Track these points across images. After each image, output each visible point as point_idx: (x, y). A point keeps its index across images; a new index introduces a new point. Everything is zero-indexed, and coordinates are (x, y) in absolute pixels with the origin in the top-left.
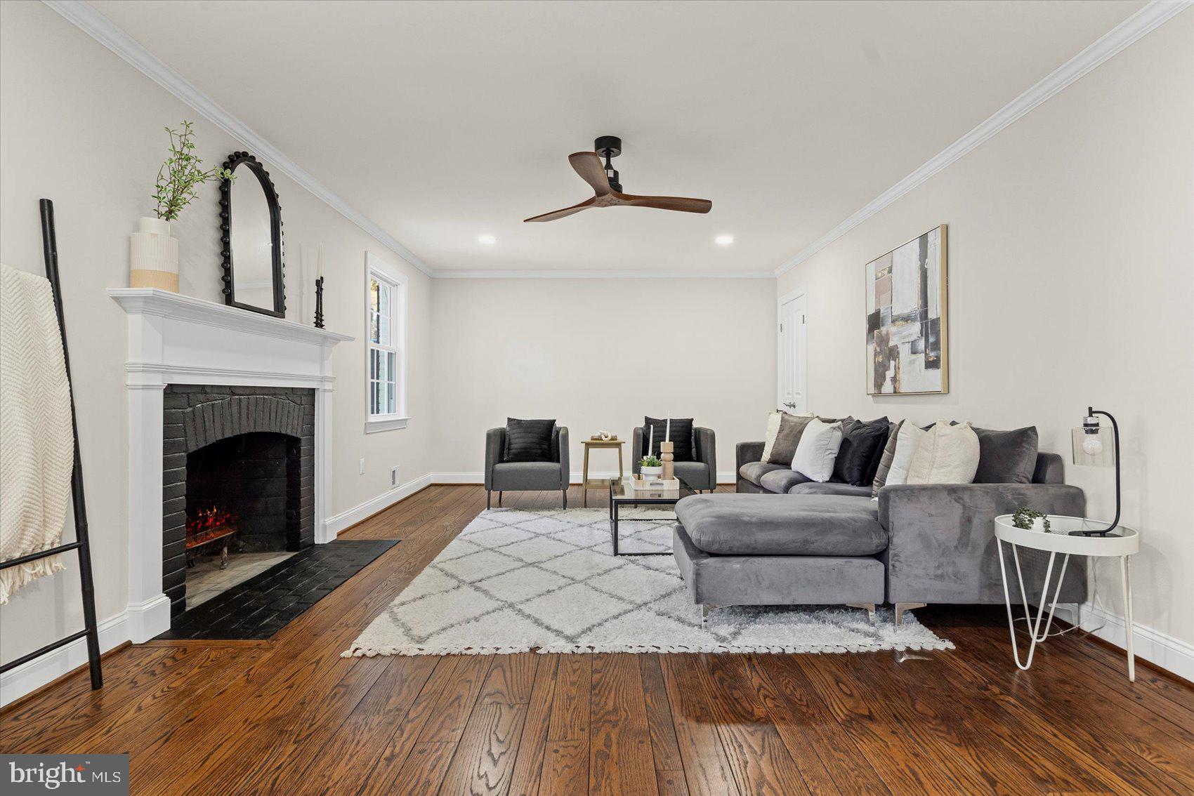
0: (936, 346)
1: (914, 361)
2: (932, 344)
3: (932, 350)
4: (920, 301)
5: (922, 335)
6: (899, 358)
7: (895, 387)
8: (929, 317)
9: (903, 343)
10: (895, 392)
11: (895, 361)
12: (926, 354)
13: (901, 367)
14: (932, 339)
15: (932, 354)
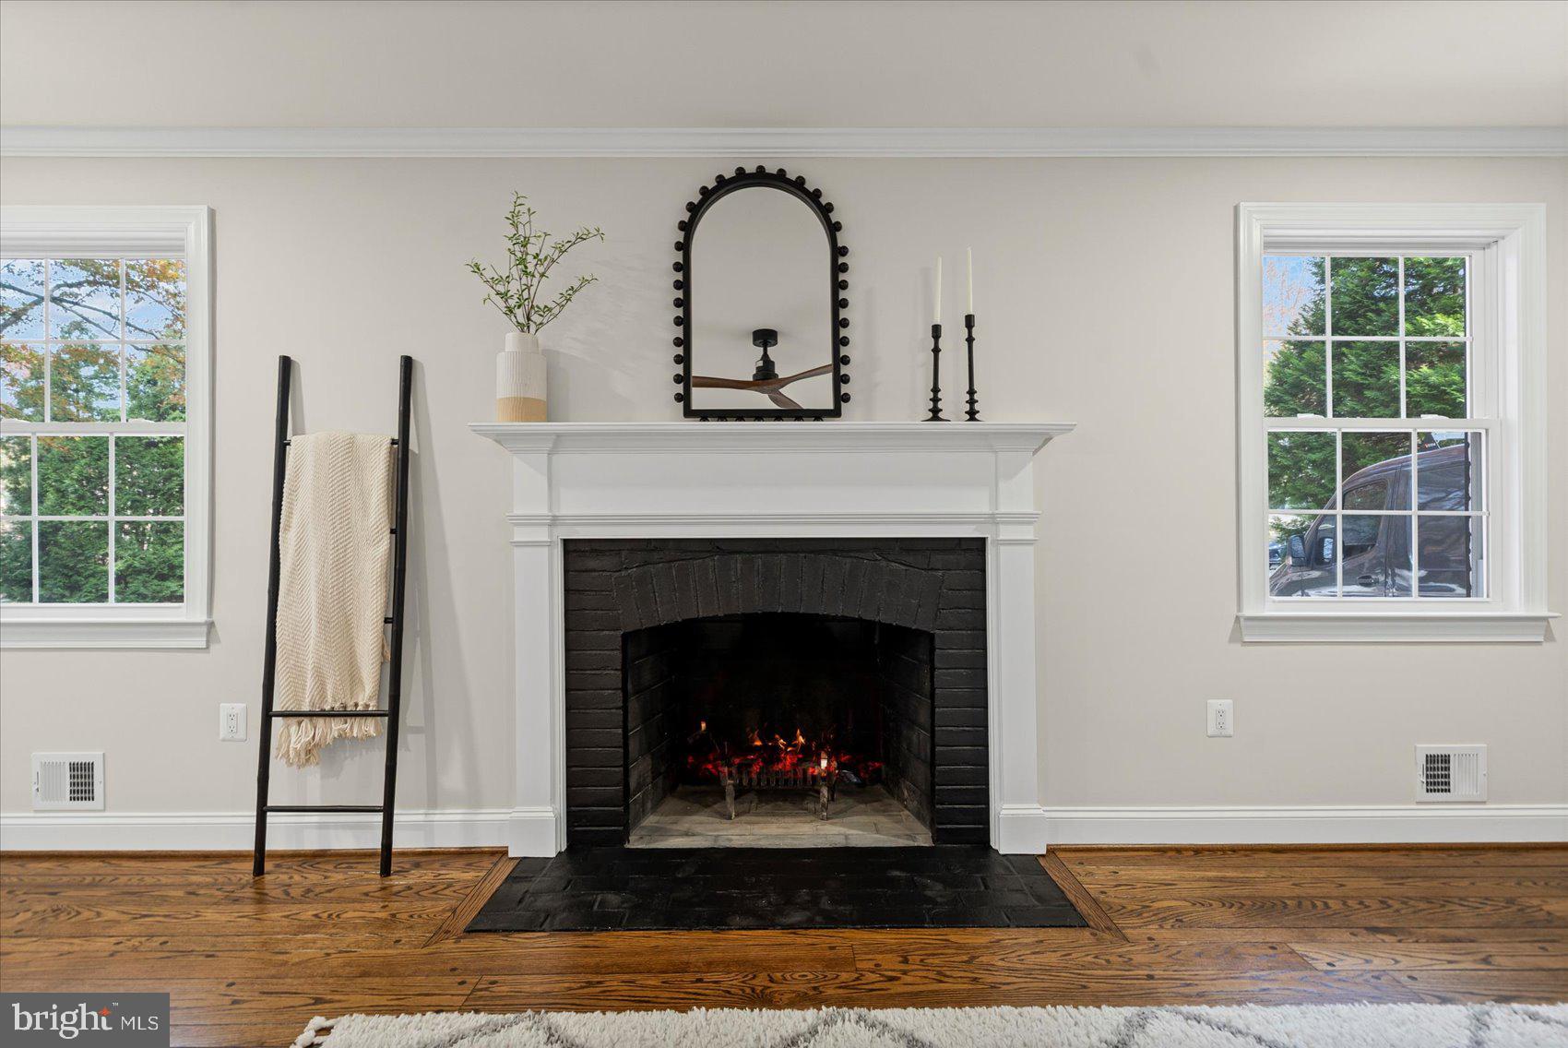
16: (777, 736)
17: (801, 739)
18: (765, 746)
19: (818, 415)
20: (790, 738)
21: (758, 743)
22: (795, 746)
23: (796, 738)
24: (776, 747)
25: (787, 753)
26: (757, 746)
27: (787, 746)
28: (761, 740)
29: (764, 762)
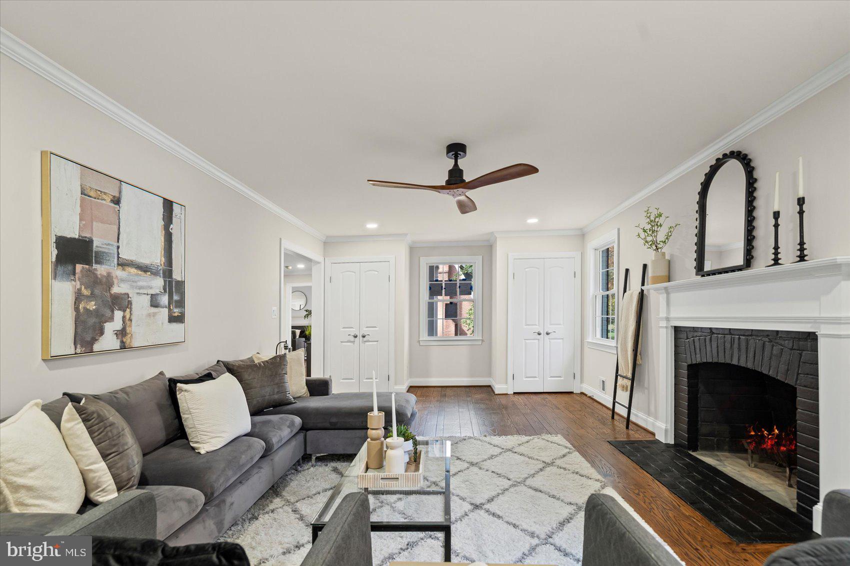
0: (181, 304)
1: (154, 314)
2: (176, 301)
3: (176, 307)
4: (163, 259)
5: (165, 291)
6: (131, 309)
7: (122, 342)
8: (174, 276)
9: (138, 293)
10: (123, 347)
11: (124, 311)
12: (170, 310)
13: (133, 318)
14: (176, 297)
15: (176, 310)
16: (763, 429)
17: (776, 431)
18: (756, 435)
19: (739, 269)
20: (770, 431)
21: (753, 433)
22: (774, 434)
23: (774, 431)
24: (763, 436)
25: (769, 439)
26: (752, 435)
27: (768, 435)
28: (755, 432)
29: (756, 443)
